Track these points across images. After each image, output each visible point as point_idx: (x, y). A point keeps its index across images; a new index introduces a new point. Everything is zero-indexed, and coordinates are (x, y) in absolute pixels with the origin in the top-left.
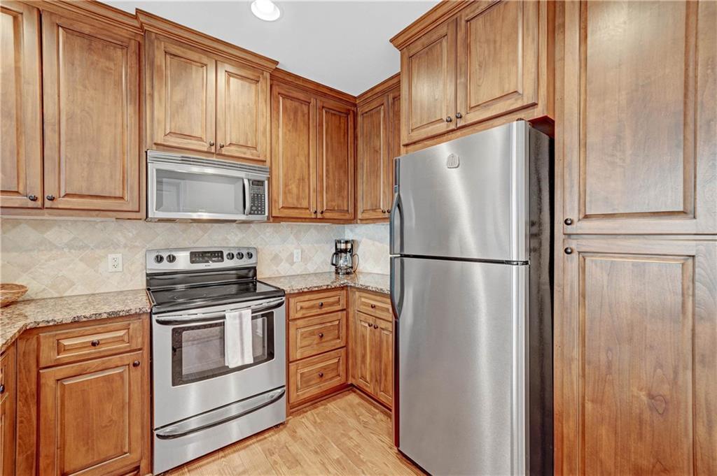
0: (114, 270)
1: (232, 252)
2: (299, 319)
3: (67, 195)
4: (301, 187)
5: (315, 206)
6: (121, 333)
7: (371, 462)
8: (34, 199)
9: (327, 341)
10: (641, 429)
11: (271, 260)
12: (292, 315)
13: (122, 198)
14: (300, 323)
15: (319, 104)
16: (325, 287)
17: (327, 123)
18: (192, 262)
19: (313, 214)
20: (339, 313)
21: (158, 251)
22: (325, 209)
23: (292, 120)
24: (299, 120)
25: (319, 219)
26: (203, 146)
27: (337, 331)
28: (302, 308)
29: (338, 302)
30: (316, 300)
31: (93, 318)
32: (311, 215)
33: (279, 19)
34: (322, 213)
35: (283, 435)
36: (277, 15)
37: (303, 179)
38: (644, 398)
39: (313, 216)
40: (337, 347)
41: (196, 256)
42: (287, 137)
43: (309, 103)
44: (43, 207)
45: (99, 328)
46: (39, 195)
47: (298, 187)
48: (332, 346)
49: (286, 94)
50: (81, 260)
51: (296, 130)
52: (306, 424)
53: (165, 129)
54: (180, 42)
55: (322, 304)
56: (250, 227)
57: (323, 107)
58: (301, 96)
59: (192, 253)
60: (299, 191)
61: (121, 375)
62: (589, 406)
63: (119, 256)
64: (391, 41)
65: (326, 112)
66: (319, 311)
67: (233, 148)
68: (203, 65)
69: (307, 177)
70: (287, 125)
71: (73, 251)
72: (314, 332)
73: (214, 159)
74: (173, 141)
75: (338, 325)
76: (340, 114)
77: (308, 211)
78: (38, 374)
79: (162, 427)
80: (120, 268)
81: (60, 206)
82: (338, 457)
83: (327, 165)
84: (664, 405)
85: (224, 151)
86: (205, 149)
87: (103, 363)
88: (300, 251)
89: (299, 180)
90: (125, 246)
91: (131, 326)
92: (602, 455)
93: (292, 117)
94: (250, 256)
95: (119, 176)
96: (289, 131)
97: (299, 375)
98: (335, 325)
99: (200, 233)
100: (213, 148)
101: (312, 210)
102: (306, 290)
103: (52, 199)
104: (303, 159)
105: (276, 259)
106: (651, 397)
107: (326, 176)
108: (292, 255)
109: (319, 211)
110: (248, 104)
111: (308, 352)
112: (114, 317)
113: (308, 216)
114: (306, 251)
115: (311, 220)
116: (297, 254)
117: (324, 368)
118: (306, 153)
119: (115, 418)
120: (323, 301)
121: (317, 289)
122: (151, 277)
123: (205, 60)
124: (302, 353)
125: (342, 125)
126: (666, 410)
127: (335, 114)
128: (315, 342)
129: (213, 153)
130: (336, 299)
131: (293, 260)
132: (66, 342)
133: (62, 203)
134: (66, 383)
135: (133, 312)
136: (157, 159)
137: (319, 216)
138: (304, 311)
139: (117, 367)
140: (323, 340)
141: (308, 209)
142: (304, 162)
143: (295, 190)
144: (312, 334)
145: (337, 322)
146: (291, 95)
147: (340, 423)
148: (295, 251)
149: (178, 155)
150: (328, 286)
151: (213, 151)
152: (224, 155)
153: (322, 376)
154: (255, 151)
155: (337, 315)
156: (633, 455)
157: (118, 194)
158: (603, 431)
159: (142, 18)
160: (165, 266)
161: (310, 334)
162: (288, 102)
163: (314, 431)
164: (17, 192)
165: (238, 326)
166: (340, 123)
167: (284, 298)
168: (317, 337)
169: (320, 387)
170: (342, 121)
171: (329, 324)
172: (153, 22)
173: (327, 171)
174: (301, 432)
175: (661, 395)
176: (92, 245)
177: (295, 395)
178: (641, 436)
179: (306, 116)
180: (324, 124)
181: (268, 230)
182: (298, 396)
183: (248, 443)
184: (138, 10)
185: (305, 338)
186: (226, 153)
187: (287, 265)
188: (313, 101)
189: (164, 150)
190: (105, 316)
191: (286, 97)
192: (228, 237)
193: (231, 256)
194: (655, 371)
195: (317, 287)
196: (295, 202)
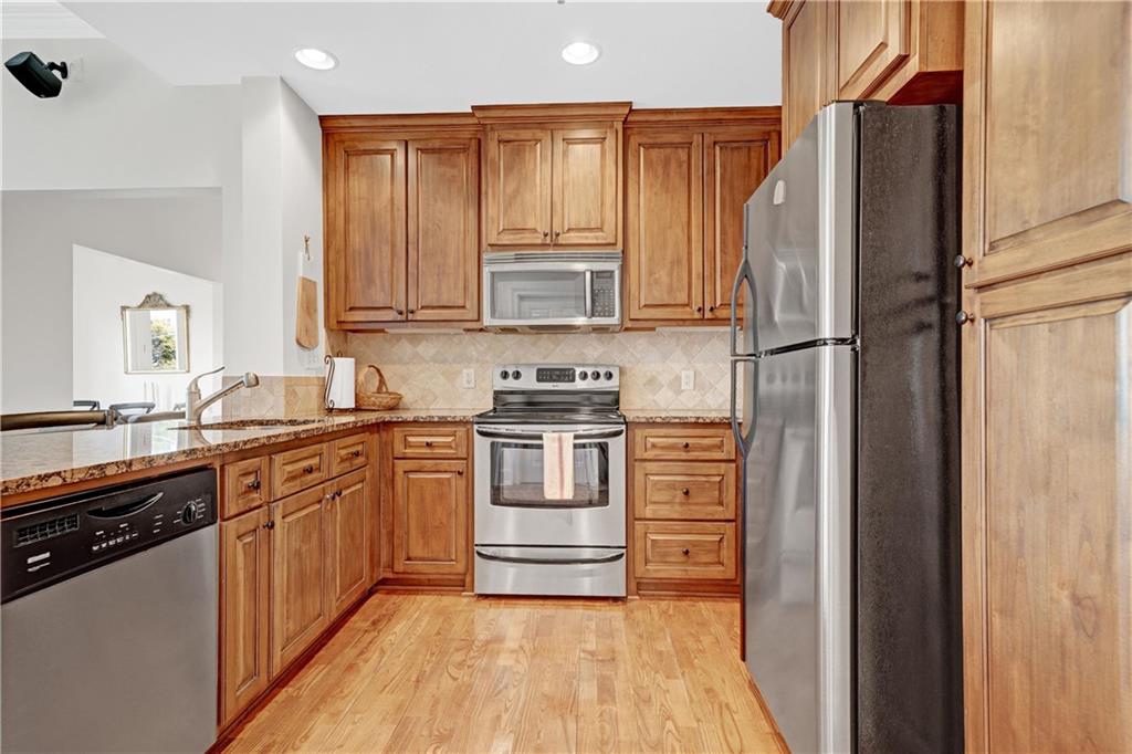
0: (467, 386)
1: (598, 370)
2: (650, 460)
3: (422, 308)
4: (675, 274)
5: (700, 300)
6: (450, 439)
7: (704, 670)
8: (401, 313)
9: (696, 504)
10: (1063, 669)
11: (645, 385)
12: (639, 453)
13: (463, 307)
14: (651, 467)
15: (708, 140)
16: (693, 420)
17: (723, 167)
18: (538, 380)
19: (696, 313)
20: (723, 465)
21: (505, 366)
22: (718, 303)
23: (661, 177)
24: (672, 174)
25: (708, 319)
26: (537, 238)
27: (717, 493)
28: (654, 446)
29: (720, 447)
30: (677, 437)
31: (428, 420)
32: (692, 314)
33: (598, 59)
34: (712, 309)
35: (616, 613)
36: (595, 54)
37: (679, 262)
38: (1066, 603)
39: (697, 315)
40: (716, 517)
41: (544, 374)
42: (652, 205)
43: (691, 144)
44: (407, 321)
45: (433, 430)
46: (404, 309)
47: (670, 274)
48: (708, 514)
49: (651, 141)
50: (442, 374)
51: (667, 191)
52: (650, 612)
53: (499, 227)
54: (515, 124)
55: (687, 445)
56: (614, 338)
57: (715, 143)
58: (676, 138)
59: (539, 370)
60: (672, 280)
61: (449, 479)
62: (997, 620)
63: (472, 371)
64: (769, 11)
65: (721, 148)
66: (684, 455)
67: (572, 234)
68: (538, 141)
69: (685, 257)
70: (652, 186)
71: (437, 365)
72: (674, 485)
73: (551, 252)
74: (506, 239)
75: (719, 482)
76: (748, 144)
77: (688, 309)
78: (393, 464)
79: (483, 545)
80: (472, 385)
81: (419, 318)
82: (663, 649)
83: (723, 233)
84: (1093, 618)
85: (561, 240)
86: (539, 241)
87: (436, 465)
88: (692, 373)
89: (672, 263)
90: (477, 361)
91: (457, 434)
92: (1015, 723)
93: (660, 172)
94: (609, 376)
95: (461, 285)
96: (656, 194)
97: (649, 544)
98: (714, 482)
99: (552, 346)
100: (548, 238)
101: (696, 306)
102: (659, 420)
103: (412, 312)
104: (678, 230)
105: (652, 382)
106: (1077, 601)
107: (721, 250)
108: (678, 379)
109: (707, 307)
110: (591, 173)
111: (664, 511)
112: (443, 422)
113: (689, 317)
114: (704, 374)
115: (694, 322)
116: (687, 377)
117: (695, 544)
118: (685, 220)
119: (444, 521)
120: (690, 441)
121: (677, 421)
122: (498, 395)
123: (539, 134)
124: (654, 511)
125: (754, 162)
126: (1096, 626)
127: (737, 148)
128: (677, 500)
129: (549, 245)
130: (716, 441)
131: (680, 386)
132: (410, 439)
133: (420, 315)
134: (412, 476)
135: (457, 419)
136: (492, 262)
137: (708, 315)
138: (658, 452)
139: (446, 472)
140: (690, 501)
141: (687, 305)
142: (681, 234)
143: (665, 279)
144: (672, 486)
145: (718, 479)
146: (659, 141)
147: (698, 624)
148: (683, 374)
149: (512, 253)
150: (698, 418)
151: (548, 241)
152: (561, 245)
153: (687, 553)
154: (601, 234)
155: (719, 467)
156: (1053, 723)
157: (461, 303)
158: (1016, 673)
159: (478, 114)
160: (511, 384)
161: (668, 486)
162: (654, 153)
163: (657, 618)
164: (391, 308)
165: (557, 451)
166: (749, 160)
167: (623, 427)
168: (680, 494)
169: (686, 570)
170: (753, 154)
171: (704, 479)
172: (487, 114)
173: (723, 242)
174: (638, 615)
175: (1090, 598)
176: (450, 360)
177: (643, 569)
178: (1064, 686)
179: (685, 166)
180: (718, 169)
181: (640, 341)
182: (648, 570)
183: (572, 603)
184: (473, 107)
185: (659, 490)
186: (564, 242)
187: (670, 394)
188: (697, 139)
189: (499, 251)
190: (436, 419)
191: (648, 147)
192: (585, 351)
193: (584, 376)
194: (1081, 545)
195: (680, 418)
196: (665, 296)
